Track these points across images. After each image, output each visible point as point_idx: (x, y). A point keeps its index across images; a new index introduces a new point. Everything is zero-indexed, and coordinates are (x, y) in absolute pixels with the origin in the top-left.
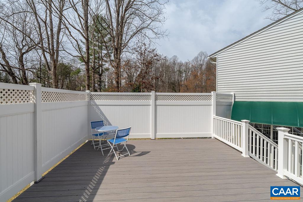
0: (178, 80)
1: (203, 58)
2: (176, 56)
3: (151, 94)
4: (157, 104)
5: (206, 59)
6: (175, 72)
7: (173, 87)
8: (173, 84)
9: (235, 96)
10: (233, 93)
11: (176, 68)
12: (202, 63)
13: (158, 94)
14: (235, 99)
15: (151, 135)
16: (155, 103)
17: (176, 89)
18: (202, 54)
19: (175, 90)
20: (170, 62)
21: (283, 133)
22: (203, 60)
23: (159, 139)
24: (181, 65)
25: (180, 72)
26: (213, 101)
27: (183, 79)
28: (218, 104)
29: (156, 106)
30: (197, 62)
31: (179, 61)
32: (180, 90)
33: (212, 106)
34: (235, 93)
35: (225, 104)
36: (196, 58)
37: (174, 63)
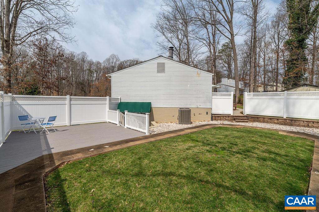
0: (88, 80)
1: (115, 61)
2: (85, 53)
3: (67, 97)
4: (71, 103)
5: (117, 63)
6: (84, 71)
7: (82, 88)
8: (82, 84)
9: (121, 99)
10: (119, 98)
11: (86, 67)
12: (113, 65)
13: (72, 97)
14: (121, 100)
15: (67, 123)
16: (70, 103)
17: (86, 90)
18: (113, 56)
19: (84, 91)
20: (77, 58)
21: (126, 112)
22: (115, 63)
23: (72, 125)
24: (91, 64)
25: (90, 71)
26: (107, 102)
27: (94, 79)
28: (110, 104)
29: (70, 105)
30: (109, 64)
31: (89, 59)
32: (90, 91)
33: (107, 105)
34: (121, 97)
35: (114, 103)
36: (108, 60)
37: (83, 60)
